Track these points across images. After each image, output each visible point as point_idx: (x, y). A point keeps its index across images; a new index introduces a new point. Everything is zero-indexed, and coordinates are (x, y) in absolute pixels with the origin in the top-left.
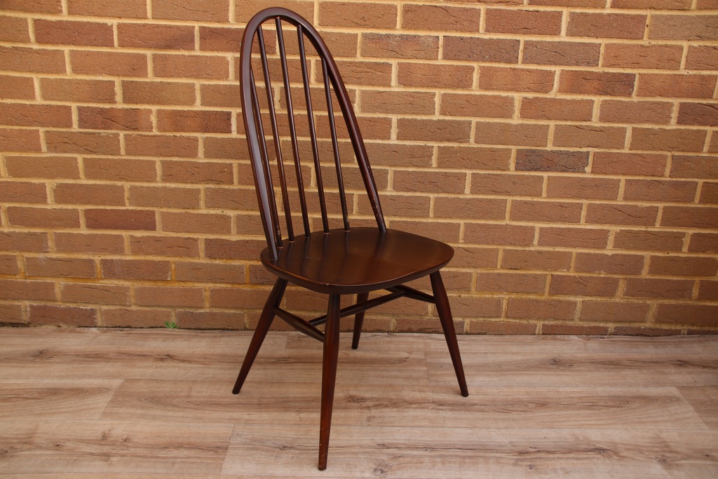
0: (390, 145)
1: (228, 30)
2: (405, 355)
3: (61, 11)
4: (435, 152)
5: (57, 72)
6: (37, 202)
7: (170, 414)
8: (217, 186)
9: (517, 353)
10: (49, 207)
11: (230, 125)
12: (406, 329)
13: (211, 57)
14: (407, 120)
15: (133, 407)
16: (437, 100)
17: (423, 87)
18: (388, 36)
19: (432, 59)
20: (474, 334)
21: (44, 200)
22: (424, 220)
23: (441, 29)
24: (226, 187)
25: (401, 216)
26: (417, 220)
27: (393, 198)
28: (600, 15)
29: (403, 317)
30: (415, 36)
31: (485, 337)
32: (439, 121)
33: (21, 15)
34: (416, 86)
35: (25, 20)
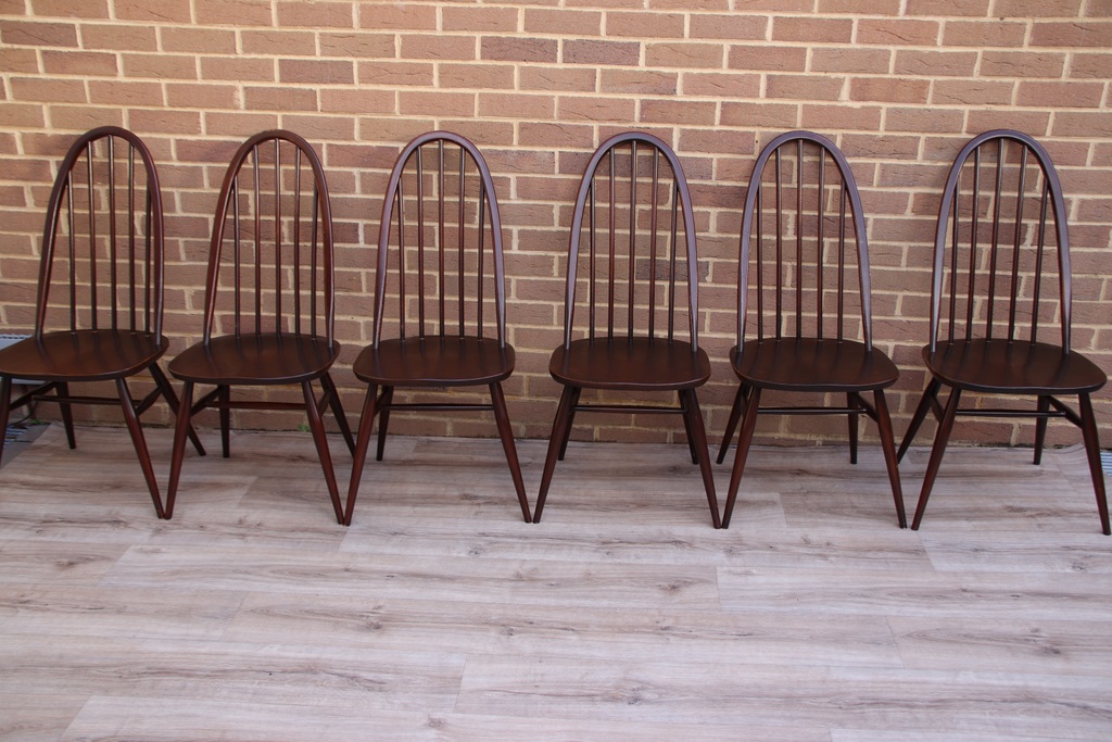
0: (511, 255)
1: (354, 147)
2: (529, 460)
3: (200, 132)
4: (556, 261)
5: (196, 187)
6: (176, 308)
7: (298, 505)
8: (346, 294)
9: (640, 461)
10: (187, 313)
11: (358, 235)
12: (535, 435)
13: (339, 172)
14: (528, 231)
15: (266, 499)
16: (556, 213)
17: (541, 199)
18: (506, 152)
19: (548, 173)
20: (604, 442)
21: (183, 306)
22: (548, 328)
23: (556, 145)
24: (355, 294)
25: (525, 324)
26: (541, 327)
27: (516, 306)
28: (710, 132)
29: (532, 424)
30: (531, 152)
31: (614, 444)
32: (558, 232)
33: (165, 136)
34: (534, 199)
35: (169, 140)
